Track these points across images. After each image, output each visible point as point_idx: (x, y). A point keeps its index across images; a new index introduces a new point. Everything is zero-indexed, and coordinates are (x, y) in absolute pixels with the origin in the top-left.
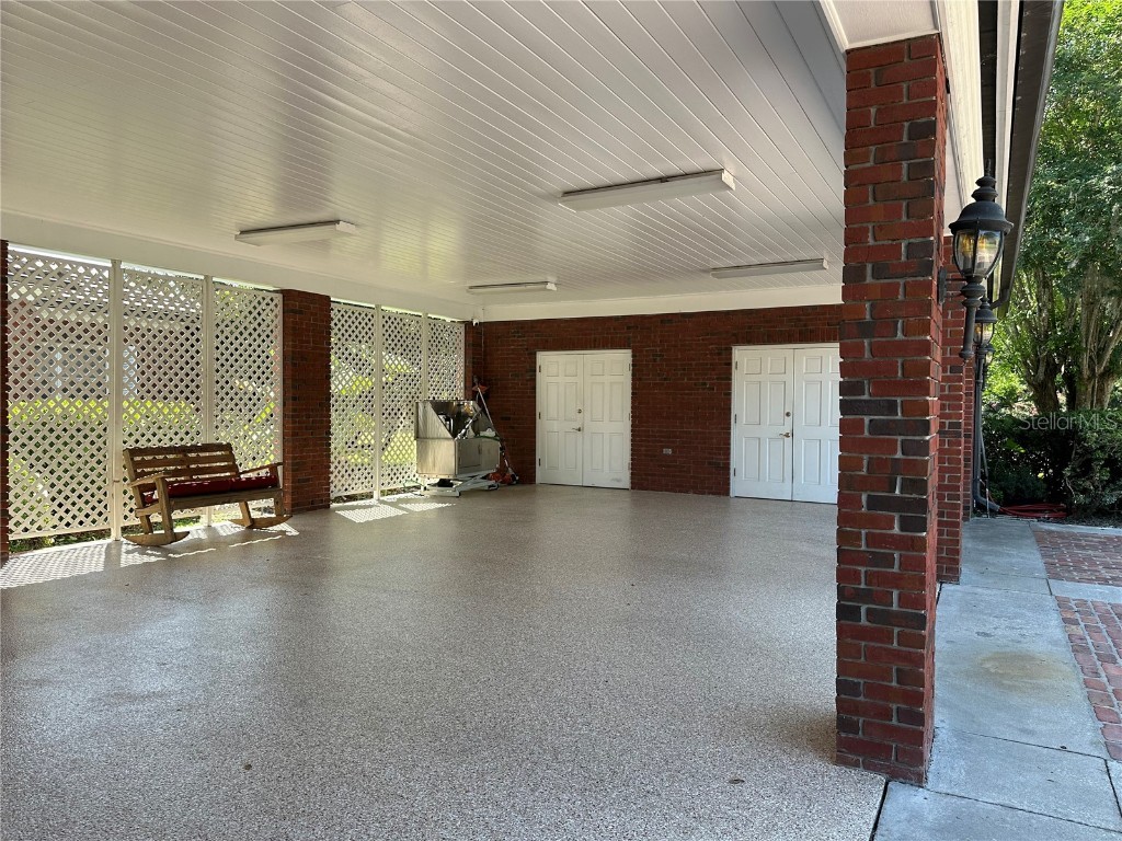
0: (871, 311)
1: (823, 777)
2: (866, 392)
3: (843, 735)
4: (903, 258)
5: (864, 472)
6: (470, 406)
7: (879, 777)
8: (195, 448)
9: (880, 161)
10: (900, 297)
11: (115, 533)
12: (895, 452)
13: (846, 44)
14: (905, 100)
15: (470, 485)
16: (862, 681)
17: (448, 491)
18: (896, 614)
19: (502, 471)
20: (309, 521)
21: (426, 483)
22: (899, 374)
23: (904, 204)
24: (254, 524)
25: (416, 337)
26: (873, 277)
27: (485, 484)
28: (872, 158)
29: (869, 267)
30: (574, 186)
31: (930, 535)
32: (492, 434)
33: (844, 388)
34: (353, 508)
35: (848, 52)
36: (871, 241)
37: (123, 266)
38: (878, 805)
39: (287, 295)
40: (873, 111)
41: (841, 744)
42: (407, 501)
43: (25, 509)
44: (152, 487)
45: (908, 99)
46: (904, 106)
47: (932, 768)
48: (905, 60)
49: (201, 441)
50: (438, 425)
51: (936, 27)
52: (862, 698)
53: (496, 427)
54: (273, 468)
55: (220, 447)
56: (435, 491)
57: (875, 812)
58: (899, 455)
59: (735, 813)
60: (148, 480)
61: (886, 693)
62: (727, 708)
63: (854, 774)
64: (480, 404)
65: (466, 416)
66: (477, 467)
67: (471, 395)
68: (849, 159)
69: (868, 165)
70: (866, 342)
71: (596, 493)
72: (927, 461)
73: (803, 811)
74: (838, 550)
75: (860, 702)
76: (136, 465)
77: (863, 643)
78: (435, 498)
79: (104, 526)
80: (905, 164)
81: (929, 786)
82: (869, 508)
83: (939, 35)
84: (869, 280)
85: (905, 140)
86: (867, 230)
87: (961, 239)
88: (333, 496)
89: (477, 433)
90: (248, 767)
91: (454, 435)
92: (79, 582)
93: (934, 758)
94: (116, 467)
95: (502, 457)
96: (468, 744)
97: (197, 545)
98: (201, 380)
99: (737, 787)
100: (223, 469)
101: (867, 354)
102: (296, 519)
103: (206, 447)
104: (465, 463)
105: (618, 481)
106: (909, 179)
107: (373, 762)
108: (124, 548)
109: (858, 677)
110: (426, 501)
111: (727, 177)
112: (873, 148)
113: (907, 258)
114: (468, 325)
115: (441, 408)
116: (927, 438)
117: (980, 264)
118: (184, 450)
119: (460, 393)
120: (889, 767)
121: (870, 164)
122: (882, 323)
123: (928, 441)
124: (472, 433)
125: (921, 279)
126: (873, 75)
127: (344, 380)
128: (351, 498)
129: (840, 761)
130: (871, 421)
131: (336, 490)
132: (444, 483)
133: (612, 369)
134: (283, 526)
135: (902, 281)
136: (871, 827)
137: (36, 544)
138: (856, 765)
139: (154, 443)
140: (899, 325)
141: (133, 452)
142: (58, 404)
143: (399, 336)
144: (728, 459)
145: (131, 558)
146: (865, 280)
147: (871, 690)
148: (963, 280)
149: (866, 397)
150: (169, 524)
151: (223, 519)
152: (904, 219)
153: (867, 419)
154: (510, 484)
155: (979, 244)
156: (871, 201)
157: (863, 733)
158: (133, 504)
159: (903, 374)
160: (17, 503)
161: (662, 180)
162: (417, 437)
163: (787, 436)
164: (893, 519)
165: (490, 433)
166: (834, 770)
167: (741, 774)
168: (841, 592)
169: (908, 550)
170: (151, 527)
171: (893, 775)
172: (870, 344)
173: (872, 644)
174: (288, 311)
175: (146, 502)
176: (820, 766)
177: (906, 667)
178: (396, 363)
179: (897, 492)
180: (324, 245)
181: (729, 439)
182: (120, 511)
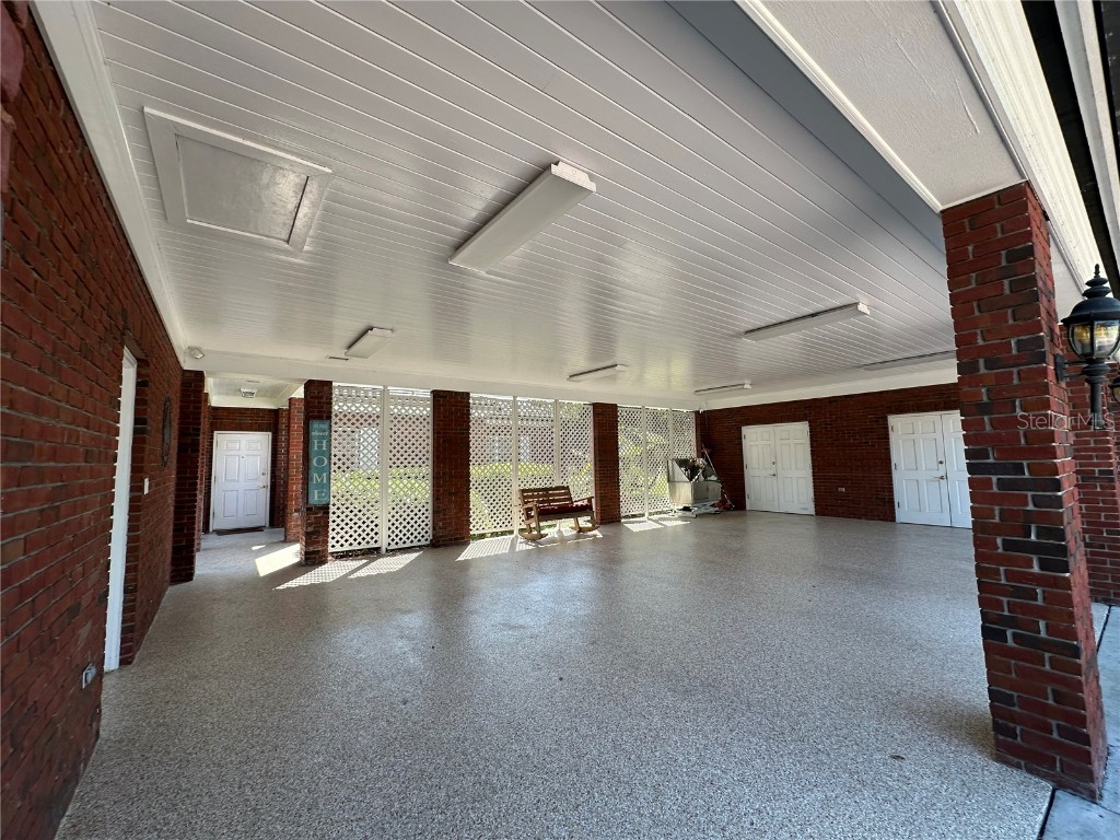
0: (988, 395)
1: (983, 770)
2: (991, 455)
3: (1001, 737)
4: (1014, 352)
5: (997, 520)
6: (700, 462)
7: (1044, 783)
8: (551, 489)
9: (980, 283)
10: (1015, 382)
11: (516, 532)
12: (1027, 505)
13: (939, 207)
14: (1000, 235)
15: (703, 511)
16: (1015, 694)
17: (688, 513)
18: (1045, 642)
19: (723, 502)
20: (610, 530)
21: (676, 508)
22: (1023, 441)
23: (1010, 311)
24: (581, 530)
25: (666, 422)
26: (986, 368)
27: (713, 510)
28: (973, 281)
29: (981, 362)
30: (751, 327)
31: (1076, 574)
32: (715, 478)
33: (968, 454)
34: (633, 523)
35: (942, 212)
36: (980, 342)
37: (518, 399)
38: (1044, 810)
39: (595, 406)
40: (970, 248)
41: (998, 744)
42: (664, 519)
43: (477, 520)
44: (531, 509)
45: (1003, 233)
46: (999, 240)
47: (1108, 786)
48: (997, 207)
49: (554, 485)
50: (681, 474)
51: (1022, 176)
52: (1016, 709)
53: (718, 475)
54: (590, 500)
55: (563, 488)
56: (680, 513)
57: (1041, 818)
58: (1031, 507)
59: (895, 785)
60: (529, 505)
61: (1044, 709)
62: (890, 693)
63: (1018, 776)
64: (707, 460)
65: (698, 467)
66: (706, 499)
67: (700, 455)
68: (951, 286)
69: (970, 287)
70: (986, 418)
71: (790, 517)
72: (1062, 513)
73: (962, 799)
74: (978, 582)
75: (1015, 711)
76: (525, 497)
77: (1013, 662)
78: (681, 518)
79: (511, 528)
80: (1006, 282)
81: (1104, 803)
82: (1005, 549)
83: (1028, 183)
84: (983, 370)
85: (1004, 263)
86: (976, 334)
87: (1077, 330)
88: (623, 515)
89: (705, 478)
90: (561, 679)
91: (691, 480)
92: (497, 558)
93: (1110, 776)
94: (516, 499)
95: (722, 494)
96: (690, 688)
97: (553, 541)
98: (554, 453)
99: (897, 763)
100: (565, 500)
101: (988, 428)
102: (602, 528)
103: (557, 488)
104: (699, 496)
105: (806, 509)
106: (1011, 292)
107: (629, 688)
108: (519, 540)
109: (1012, 689)
110: (676, 519)
111: (862, 307)
112: (974, 275)
113: (1018, 351)
114: (697, 413)
115: (682, 463)
116: (1060, 494)
117: (1100, 348)
118: (546, 490)
119: (694, 455)
120: (1054, 776)
121: (974, 285)
122: (1001, 401)
123: (1060, 497)
124: (702, 478)
125: (1035, 366)
126: (967, 224)
127: (626, 449)
128: (634, 516)
129: (999, 759)
130: (998, 479)
131: (624, 511)
132: (686, 509)
133: (796, 435)
134: (595, 532)
135: (1015, 370)
136: (1037, 830)
137: (482, 536)
138: (1018, 767)
139: (533, 486)
140: (1017, 403)
141: (523, 491)
142: (497, 467)
143: (658, 422)
144: (892, 495)
145: (522, 546)
146: (978, 371)
147: (1025, 704)
148: (1083, 362)
149: (991, 460)
150: (539, 529)
151: (566, 526)
152: (1011, 322)
153: (994, 479)
154: (729, 510)
155: (1095, 332)
156: (977, 313)
157: (1022, 739)
158: (523, 518)
159: (1026, 442)
160: (474, 516)
161: (813, 315)
162: (669, 481)
163: (942, 478)
164: (1031, 560)
165: (714, 478)
166: (995, 766)
167: (901, 751)
168: (984, 616)
169: (1051, 587)
170: (531, 530)
171: (1059, 785)
172: (991, 420)
173: (1021, 663)
174: (596, 414)
175: (529, 517)
176: (980, 759)
177: (1063, 689)
178: (654, 438)
179: (1033, 538)
180: (613, 378)
181: (892, 481)
182: (518, 521)
